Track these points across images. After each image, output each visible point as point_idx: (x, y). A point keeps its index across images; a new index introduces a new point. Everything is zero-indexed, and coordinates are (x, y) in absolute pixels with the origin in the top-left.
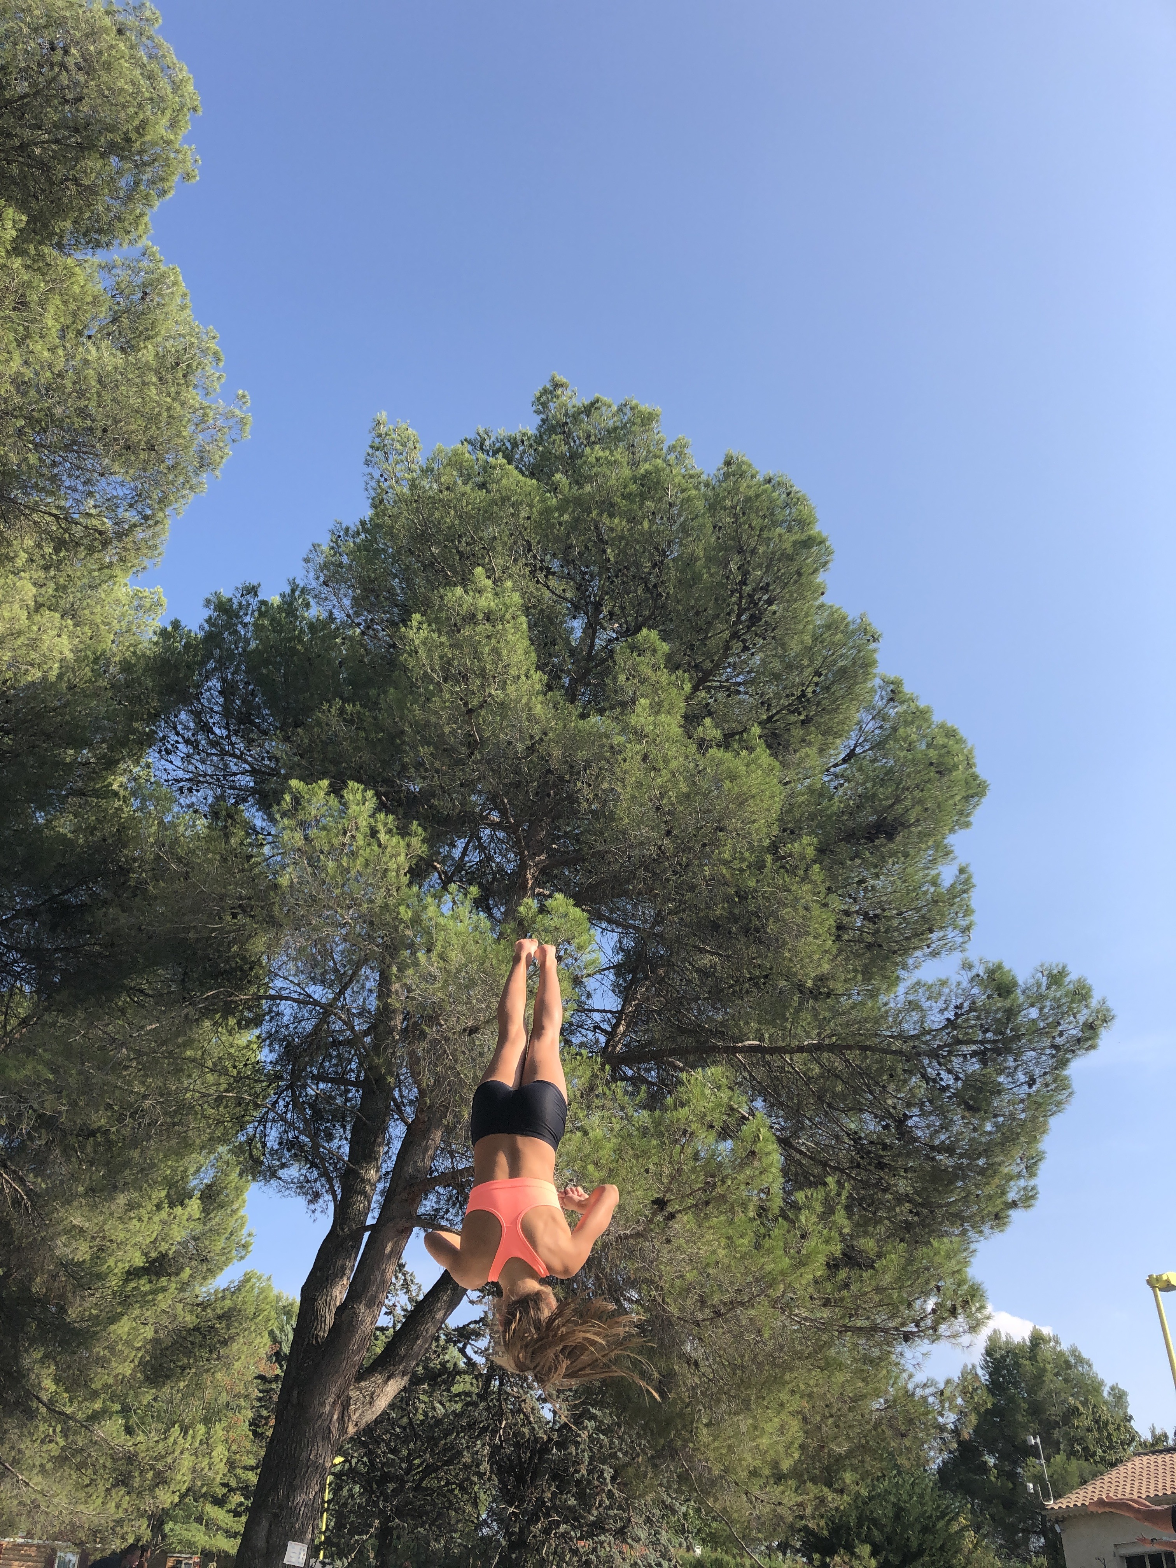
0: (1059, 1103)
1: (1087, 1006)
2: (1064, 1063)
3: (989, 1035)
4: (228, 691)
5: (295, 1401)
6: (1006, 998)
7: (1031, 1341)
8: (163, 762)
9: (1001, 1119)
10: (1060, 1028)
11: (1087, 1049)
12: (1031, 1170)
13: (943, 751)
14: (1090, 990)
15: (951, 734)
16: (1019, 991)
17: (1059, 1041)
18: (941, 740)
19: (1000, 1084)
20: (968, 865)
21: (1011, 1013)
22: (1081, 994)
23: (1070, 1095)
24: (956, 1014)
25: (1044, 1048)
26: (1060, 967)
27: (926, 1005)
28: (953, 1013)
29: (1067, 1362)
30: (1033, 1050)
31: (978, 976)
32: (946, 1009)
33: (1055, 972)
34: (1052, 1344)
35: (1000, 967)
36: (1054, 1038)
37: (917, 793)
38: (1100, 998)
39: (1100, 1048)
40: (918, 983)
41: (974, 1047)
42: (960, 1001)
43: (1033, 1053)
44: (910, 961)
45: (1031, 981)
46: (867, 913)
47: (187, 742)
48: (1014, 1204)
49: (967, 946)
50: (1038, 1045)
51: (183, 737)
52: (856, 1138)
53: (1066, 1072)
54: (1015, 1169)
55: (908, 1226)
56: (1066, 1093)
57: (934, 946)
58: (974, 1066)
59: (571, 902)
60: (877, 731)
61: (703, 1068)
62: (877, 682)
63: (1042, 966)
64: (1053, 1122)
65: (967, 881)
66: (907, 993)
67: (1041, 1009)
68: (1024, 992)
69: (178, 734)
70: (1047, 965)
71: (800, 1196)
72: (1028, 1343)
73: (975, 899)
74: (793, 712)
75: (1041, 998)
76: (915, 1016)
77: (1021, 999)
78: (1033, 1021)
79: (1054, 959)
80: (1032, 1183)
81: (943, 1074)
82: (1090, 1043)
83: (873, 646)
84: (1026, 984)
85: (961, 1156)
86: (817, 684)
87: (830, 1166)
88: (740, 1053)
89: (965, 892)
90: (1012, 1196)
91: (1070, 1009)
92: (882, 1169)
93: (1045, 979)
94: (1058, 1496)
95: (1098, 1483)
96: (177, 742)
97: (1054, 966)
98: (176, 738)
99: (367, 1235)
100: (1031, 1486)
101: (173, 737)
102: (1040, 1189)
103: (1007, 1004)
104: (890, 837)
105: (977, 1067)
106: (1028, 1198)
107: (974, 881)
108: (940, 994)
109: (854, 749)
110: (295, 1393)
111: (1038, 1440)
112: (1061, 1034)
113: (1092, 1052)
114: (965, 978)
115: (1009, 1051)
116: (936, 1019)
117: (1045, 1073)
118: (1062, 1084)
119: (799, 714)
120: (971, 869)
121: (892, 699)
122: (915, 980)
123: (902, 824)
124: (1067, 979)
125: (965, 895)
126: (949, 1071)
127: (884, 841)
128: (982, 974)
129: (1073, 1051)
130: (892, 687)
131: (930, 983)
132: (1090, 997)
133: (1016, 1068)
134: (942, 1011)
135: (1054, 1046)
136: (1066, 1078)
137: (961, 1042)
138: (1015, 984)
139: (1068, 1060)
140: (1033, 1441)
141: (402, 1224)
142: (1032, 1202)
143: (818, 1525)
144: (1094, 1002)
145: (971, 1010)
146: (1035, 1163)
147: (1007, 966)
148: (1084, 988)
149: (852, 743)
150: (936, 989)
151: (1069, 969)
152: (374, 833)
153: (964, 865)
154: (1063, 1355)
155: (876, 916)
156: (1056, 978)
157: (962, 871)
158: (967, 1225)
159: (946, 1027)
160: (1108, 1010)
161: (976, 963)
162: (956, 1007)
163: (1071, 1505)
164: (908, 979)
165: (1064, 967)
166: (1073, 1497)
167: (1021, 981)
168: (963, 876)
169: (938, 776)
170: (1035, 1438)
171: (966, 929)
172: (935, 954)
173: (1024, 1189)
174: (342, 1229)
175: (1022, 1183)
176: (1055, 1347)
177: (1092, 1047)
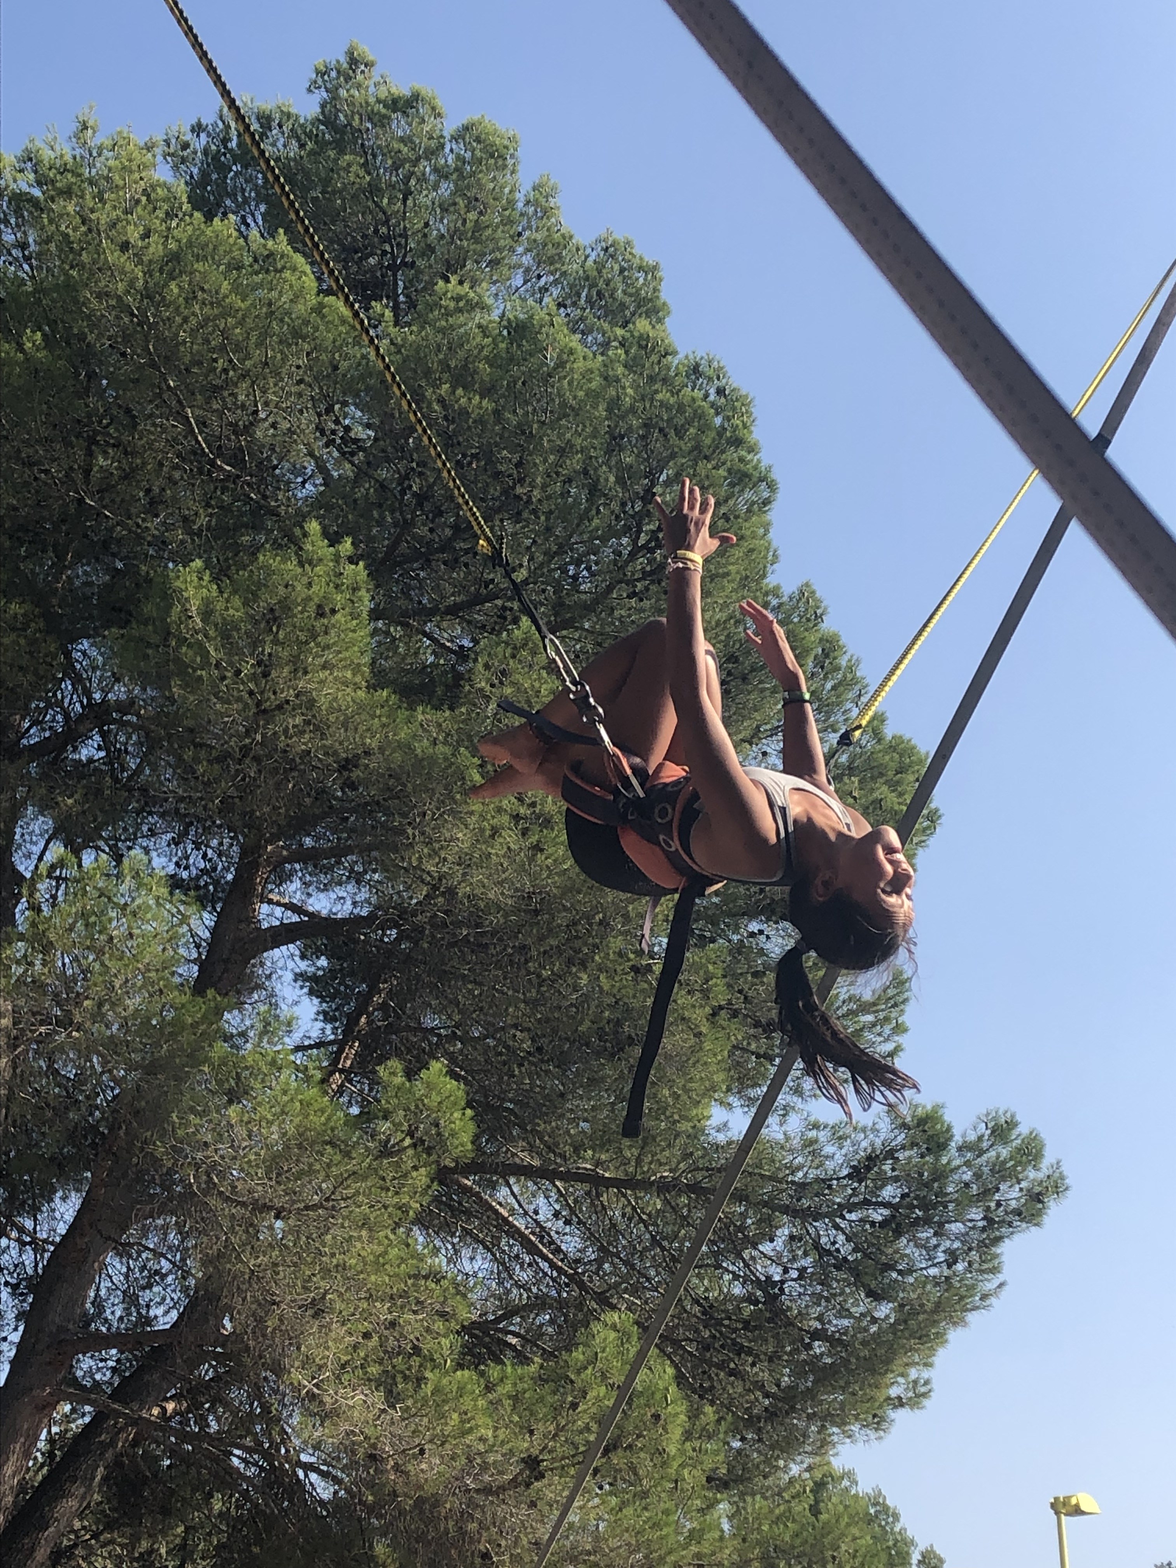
1: (1035, 1169)
2: (997, 1239)
6: (936, 1154)
11: (1029, 1225)
14: (1042, 1147)
16: (953, 1145)
22: (1031, 1152)
31: (905, 1123)
33: (1002, 1122)
35: (933, 1114)
38: (1054, 1159)
39: (1046, 1225)
45: (970, 1133)
48: (899, 1403)
53: (998, 1252)
56: (995, 1280)
63: (988, 1114)
68: (959, 1147)
70: (993, 1115)
73: (910, 1016)
79: (1003, 1106)
80: (925, 1374)
82: (1033, 1218)
84: (963, 1135)
90: (897, 1390)
91: (1015, 1172)
93: (988, 1131)
97: (1001, 1112)
102: (934, 1385)
103: (938, 1161)
106: (918, 1396)
107: (910, 991)
112: (998, 1204)
113: (1035, 1230)
118: (992, 1266)
124: (1016, 1132)
128: (909, 1121)
129: (1010, 1225)
132: (1042, 1157)
136: (996, 1256)
138: (950, 1136)
139: (1002, 1236)
142: (923, 1401)
144: (1046, 1164)
147: (943, 1113)
148: (1035, 1144)
151: (1020, 1118)
156: (1002, 1131)
160: (1062, 1178)
165: (1015, 1117)
167: (957, 1133)
173: (915, 1382)
177: (1036, 1223)
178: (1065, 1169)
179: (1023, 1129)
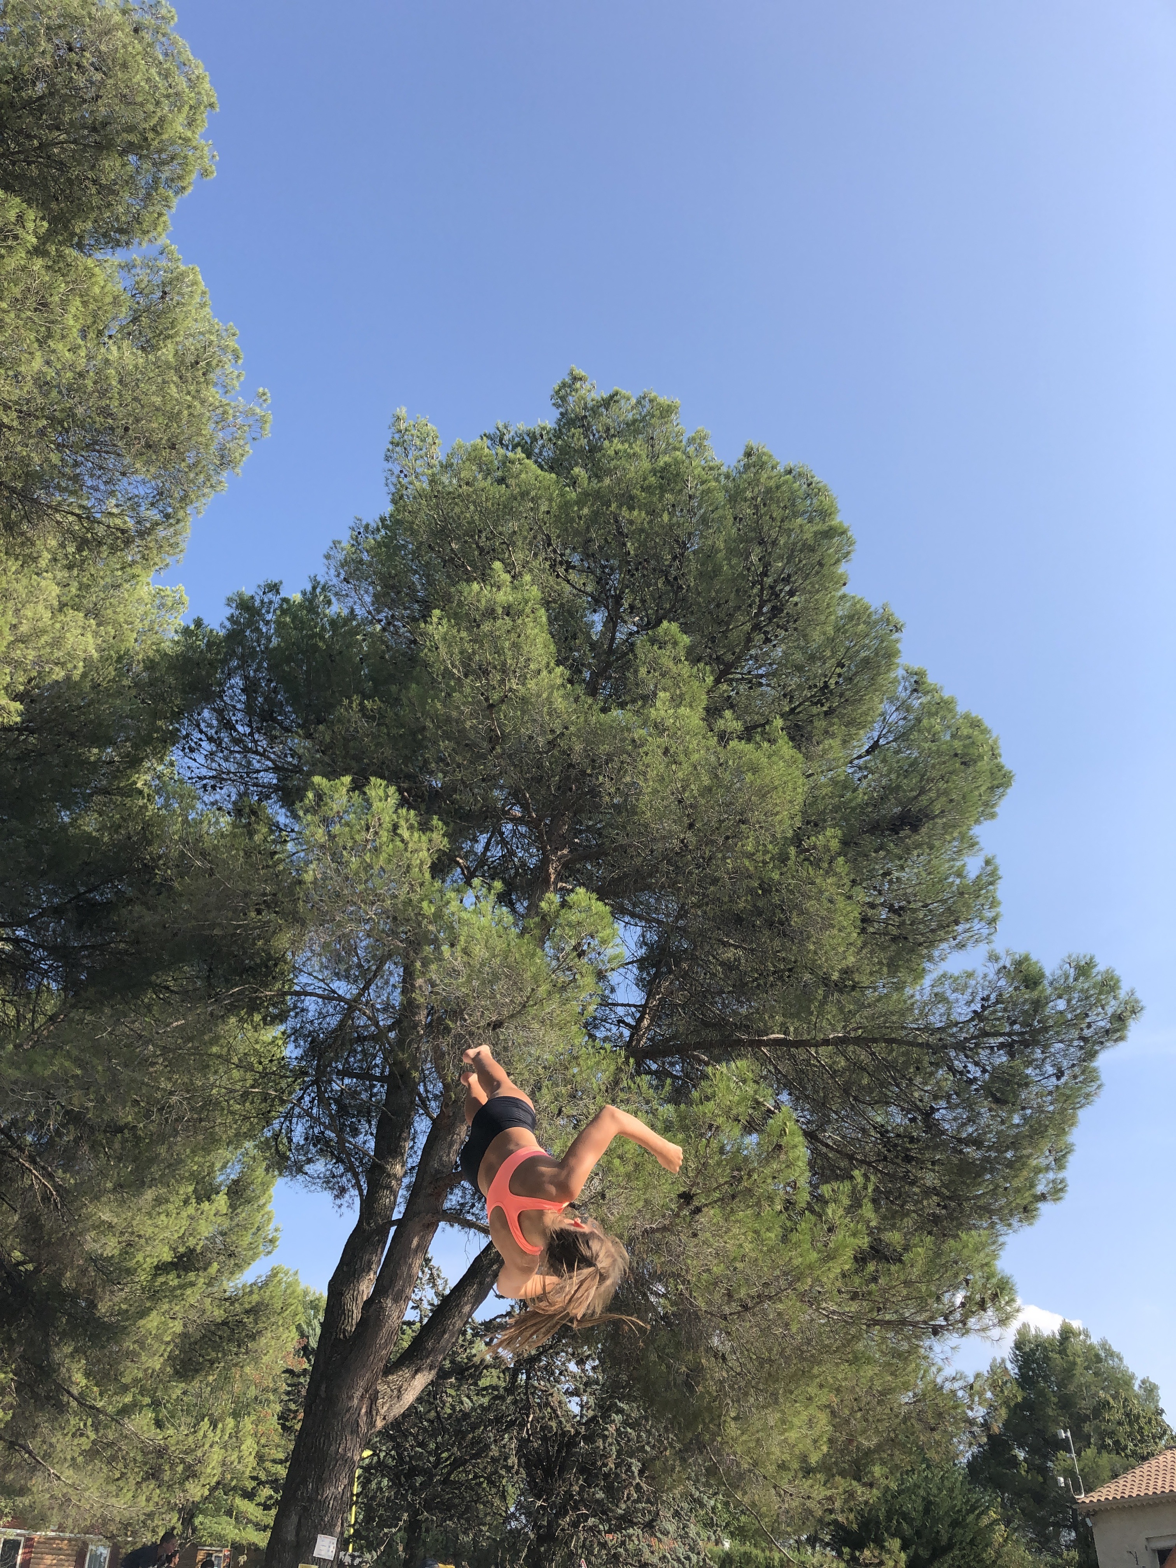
0: (1088, 1095)
1: (1115, 998)
2: (1092, 1055)
3: (1017, 1027)
4: (250, 688)
5: (323, 1395)
6: (1033, 989)
7: (1061, 1335)
8: (186, 759)
9: (1029, 1112)
10: (1088, 1020)
11: (1116, 1041)
12: (1060, 1162)
13: (967, 742)
14: (1118, 981)
15: (975, 724)
16: (1046, 982)
17: (1087, 1033)
18: (965, 731)
19: (1027, 1076)
20: (994, 857)
21: (1038, 1005)
22: (1109, 985)
23: (1099, 1087)
24: (983, 1006)
25: (1073, 1040)
26: (1088, 958)
27: (952, 997)
28: (979, 1005)
29: (1097, 1356)
30: (1061, 1041)
31: (1005, 967)
32: (972, 1001)
33: (1083, 963)
34: (1082, 1337)
35: (1027, 958)
36: (1082, 1029)
37: (942, 785)
38: (1128, 990)
39: (1129, 1039)
40: (944, 976)
41: (1001, 1040)
42: (986, 993)
43: (1061, 1045)
44: (936, 953)
45: (1059, 972)
46: (892, 905)
47: (210, 739)
48: (1043, 1197)
49: (993, 937)
50: (1066, 1037)
51: (206, 735)
52: (882, 1130)
53: (1094, 1064)
54: (1042, 1162)
55: (936, 1220)
56: (1095, 1085)
57: (959, 938)
58: (1001, 1058)
59: (594, 896)
60: (901, 723)
61: (728, 1061)
62: (901, 672)
63: (1070, 957)
64: (1082, 1114)
65: (993, 873)
66: (933, 986)
67: (1069, 1001)
68: (1051, 983)
69: (201, 732)
70: (1074, 956)
71: (826, 1190)
72: (1058, 1337)
73: (1002, 890)
74: (816, 704)
75: (1068, 989)
76: (942, 1008)
77: (1049, 991)
78: (1061, 1012)
79: (1081, 951)
80: (1061, 1175)
81: (971, 1067)
82: (1118, 1034)
83: (896, 636)
84: (1053, 975)
85: (989, 1148)
86: (839, 675)
87: (857, 1159)
88: (765, 1046)
89: (991, 883)
90: (1040, 1188)
91: (1099, 1000)
92: (909, 1162)
93: (1072, 970)
94: (1089, 1490)
95: (1129, 1477)
96: (200, 740)
97: (1081, 956)
98: (199, 736)
99: (393, 1229)
100: (1062, 1479)
101: (196, 735)
102: (1069, 1181)
103: (1035, 994)
104: (915, 829)
105: (1004, 1059)
106: (1057, 1191)
107: (1000, 873)
108: (966, 986)
109: (878, 741)
110: (323, 1388)
111: (1069, 1434)
112: (1089, 1026)
113: (1121, 1044)
114: (992, 969)
115: (1036, 1043)
116: (962, 1012)
117: (1073, 1065)
118: (1091, 1076)
119: (822, 705)
120: (998, 861)
121: (915, 690)
122: (941, 973)
123: (927, 816)
124: (1095, 971)
125: (991, 887)
126: (976, 1064)
127: (907, 832)
128: (1008, 966)
129: (1102, 1043)
130: (915, 678)
131: (956, 975)
132: (1119, 988)
133: (1043, 1060)
134: (969, 1003)
135: (1082, 1038)
136: (1095, 1070)
137: (987, 1034)
138: (1042, 975)
139: (1096, 1052)
140: (1064, 1435)
141: (428, 1218)
142: (1061, 1194)
143: (847, 1519)
144: (1122, 994)
145: (998, 1002)
146: (1064, 1156)
147: (1034, 958)
148: (1112, 979)
149: (876, 735)
150: (962, 981)
151: (1097, 960)
152: (395, 827)
153: (990, 856)
154: (1094, 1348)
155: (901, 908)
156: (1083, 970)
157: (988, 862)
158: (995, 1218)
159: (972, 1019)
160: (1137, 1001)
161: (1003, 954)
162: (983, 999)
163: (1103, 1499)
164: (933, 972)
165: (1091, 959)
166: (1104, 1490)
167: (1048, 972)
168: (989, 868)
169: (963, 767)
170: (1065, 1432)
171: (993, 921)
172: (961, 946)
173: (1054, 1181)
174: (369, 1224)
175: (1051, 1175)
176: (1085, 1341)
177: (1121, 1038)
178: (1138, 995)
179: (1101, 967)
